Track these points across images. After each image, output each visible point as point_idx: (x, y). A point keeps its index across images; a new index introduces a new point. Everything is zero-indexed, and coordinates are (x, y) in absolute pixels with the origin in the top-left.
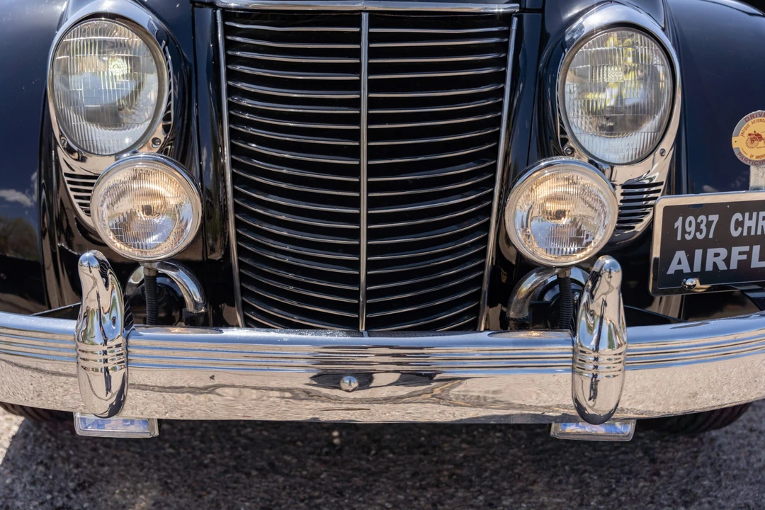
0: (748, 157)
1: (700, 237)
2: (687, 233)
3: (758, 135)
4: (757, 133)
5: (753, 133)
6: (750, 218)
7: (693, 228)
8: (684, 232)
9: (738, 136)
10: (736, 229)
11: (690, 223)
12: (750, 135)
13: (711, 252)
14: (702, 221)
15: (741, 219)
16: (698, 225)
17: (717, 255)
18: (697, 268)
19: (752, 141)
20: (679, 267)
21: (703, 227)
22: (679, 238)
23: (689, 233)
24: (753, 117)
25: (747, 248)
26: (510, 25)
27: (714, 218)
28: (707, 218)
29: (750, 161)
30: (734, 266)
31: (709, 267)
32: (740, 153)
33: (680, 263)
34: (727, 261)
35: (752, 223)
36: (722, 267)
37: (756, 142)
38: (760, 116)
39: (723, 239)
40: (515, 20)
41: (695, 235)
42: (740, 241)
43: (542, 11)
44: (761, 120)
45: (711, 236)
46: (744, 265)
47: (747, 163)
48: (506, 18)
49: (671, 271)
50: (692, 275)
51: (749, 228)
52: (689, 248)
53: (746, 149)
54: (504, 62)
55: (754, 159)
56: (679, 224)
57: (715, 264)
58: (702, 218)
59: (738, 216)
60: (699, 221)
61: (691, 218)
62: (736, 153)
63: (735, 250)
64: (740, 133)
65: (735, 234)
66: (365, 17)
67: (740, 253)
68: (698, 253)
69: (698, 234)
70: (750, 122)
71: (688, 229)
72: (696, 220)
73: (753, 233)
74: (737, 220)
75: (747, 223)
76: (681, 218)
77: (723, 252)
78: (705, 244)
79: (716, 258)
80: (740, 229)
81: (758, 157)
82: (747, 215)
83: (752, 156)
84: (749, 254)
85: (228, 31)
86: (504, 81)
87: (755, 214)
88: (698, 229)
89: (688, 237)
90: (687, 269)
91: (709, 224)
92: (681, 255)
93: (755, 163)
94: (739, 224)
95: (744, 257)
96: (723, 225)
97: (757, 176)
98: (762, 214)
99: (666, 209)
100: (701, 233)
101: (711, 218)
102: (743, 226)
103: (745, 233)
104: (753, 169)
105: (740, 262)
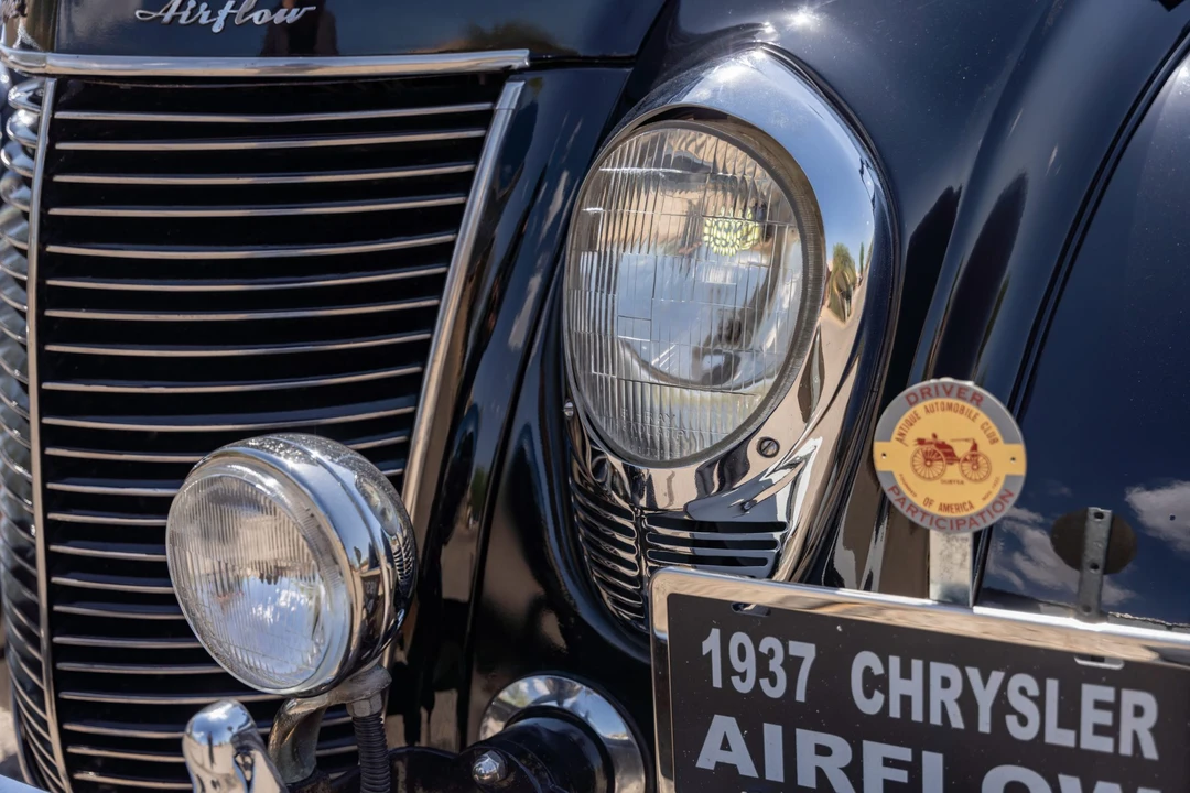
0: (919, 502)
1: (771, 691)
2: (736, 673)
3: (942, 446)
4: (941, 438)
5: (929, 437)
6: (906, 673)
7: (749, 665)
8: (728, 670)
9: (888, 439)
10: (869, 695)
11: (742, 655)
12: (921, 442)
13: (806, 739)
14: (771, 651)
15: (878, 670)
16: (763, 661)
17: (823, 751)
18: (775, 772)
19: (929, 459)
20: (726, 758)
21: (775, 665)
22: (717, 683)
23: (743, 676)
24: (926, 393)
25: (905, 754)
27: (806, 651)
28: (786, 648)
29: (925, 514)
31: (806, 778)
32: (895, 488)
33: (725, 746)
34: (855, 772)
35: (914, 688)
36: (843, 785)
37: (938, 466)
38: (948, 394)
39: (834, 710)
41: (757, 685)
42: (883, 728)
44: (950, 407)
45: (801, 696)
49: (706, 761)
50: (762, 785)
51: (906, 701)
52: (752, 713)
53: (911, 478)
55: (934, 510)
56: (711, 644)
57: (820, 772)
58: (769, 643)
59: (866, 660)
60: (764, 648)
61: (741, 638)
62: (885, 486)
63: (874, 752)
64: (895, 435)
65: (870, 706)
67: (888, 762)
68: (773, 734)
69: (764, 682)
70: (920, 408)
71: (738, 665)
72: (756, 646)
73: (917, 716)
74: (867, 671)
75: (898, 686)
76: (715, 633)
77: (841, 749)
78: (790, 715)
79: (821, 757)
80: (878, 697)
81: (947, 508)
82: (895, 662)
83: (929, 502)
84: (915, 768)
87: (917, 665)
88: (763, 669)
89: (744, 687)
91: (792, 665)
92: (724, 725)
93: (938, 522)
94: (875, 683)
95: (901, 776)
96: (831, 672)
97: (950, 561)
98: (939, 670)
99: (675, 600)
100: (773, 683)
101: (797, 648)
102: (886, 691)
103: (895, 712)
104: (937, 541)
105: (889, 786)
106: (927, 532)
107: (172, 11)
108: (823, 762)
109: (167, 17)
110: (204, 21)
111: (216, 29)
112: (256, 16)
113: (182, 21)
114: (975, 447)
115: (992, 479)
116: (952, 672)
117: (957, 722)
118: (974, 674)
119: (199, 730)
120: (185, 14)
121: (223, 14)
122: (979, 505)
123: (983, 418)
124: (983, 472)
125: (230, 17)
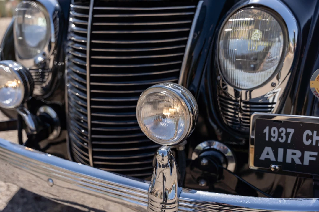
1: (281, 141)
2: (272, 137)
6: (318, 135)
7: (276, 135)
8: (270, 136)
9: (314, 80)
10: (307, 140)
11: (274, 132)
13: (289, 152)
14: (282, 131)
15: (310, 134)
16: (280, 133)
17: (294, 154)
18: (280, 159)
20: (268, 157)
21: (283, 135)
22: (267, 139)
23: (274, 137)
25: (316, 154)
27: (292, 131)
28: (286, 130)
30: (306, 163)
31: (289, 160)
32: (315, 92)
33: (268, 154)
34: (302, 159)
36: (298, 162)
39: (298, 144)
41: (278, 140)
42: (310, 148)
45: (289, 141)
46: (314, 163)
49: (262, 158)
50: (276, 163)
51: (317, 141)
52: (275, 146)
56: (266, 130)
57: (292, 159)
59: (308, 132)
60: (280, 130)
61: (275, 128)
62: (313, 91)
63: (307, 154)
64: (316, 79)
65: (307, 143)
67: (311, 156)
68: (281, 151)
69: (280, 139)
71: (273, 135)
72: (278, 130)
74: (308, 135)
75: (315, 138)
76: (268, 128)
77: (299, 153)
78: (286, 146)
80: (310, 141)
82: (315, 132)
84: (318, 157)
88: (280, 136)
89: (273, 140)
90: (273, 159)
91: (287, 134)
92: (268, 149)
94: (309, 137)
95: (314, 159)
96: (298, 136)
99: (258, 121)
100: (282, 138)
101: (289, 130)
102: (312, 139)
103: (314, 144)
105: (310, 161)
108: (293, 157)
119: (161, 153)
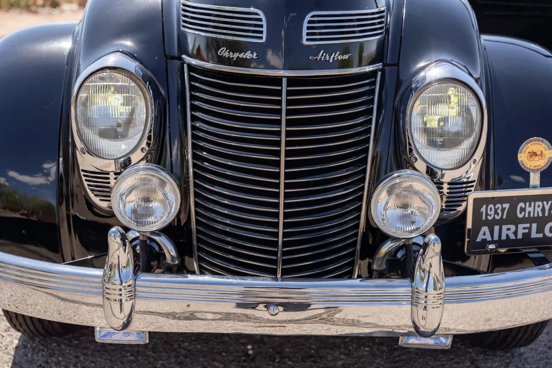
0: (528, 167)
1: (497, 217)
2: (489, 215)
3: (534, 153)
4: (534, 151)
5: (531, 151)
6: (530, 206)
7: (493, 212)
8: (487, 214)
9: (522, 153)
10: (521, 213)
11: (491, 209)
12: (529, 152)
13: (505, 227)
14: (498, 208)
15: (524, 206)
16: (496, 210)
17: (509, 229)
18: (496, 238)
19: (531, 156)
20: (484, 237)
21: (499, 211)
22: (484, 218)
23: (491, 215)
24: (531, 141)
25: (528, 225)
26: (376, 77)
27: (507, 206)
28: (502, 206)
29: (530, 169)
30: (520, 236)
31: (504, 237)
32: (523, 164)
33: (484, 234)
34: (515, 233)
35: (531, 209)
36: (512, 237)
37: (533, 157)
38: (536, 141)
39: (512, 219)
40: (379, 73)
41: (494, 217)
42: (523, 220)
43: (397, 65)
44: (536, 144)
45: (504, 217)
46: (527, 236)
47: (528, 171)
48: (373, 74)
49: (479, 239)
50: (492, 242)
51: (529, 212)
52: (491, 224)
53: (527, 161)
54: (372, 101)
55: (532, 168)
56: (483, 209)
57: (507, 235)
58: (499, 205)
59: (522, 205)
60: (496, 207)
61: (491, 206)
62: (521, 164)
63: (521, 226)
64: (523, 151)
65: (520, 216)
66: (284, 81)
67: (524, 228)
68: (497, 228)
69: (496, 216)
70: (529, 145)
71: (489, 213)
72: (495, 207)
73: (532, 216)
74: (521, 207)
75: (528, 209)
76: (485, 206)
77: (513, 227)
78: (501, 223)
79: (508, 231)
80: (523, 213)
81: (535, 167)
82: (528, 204)
83: (531, 166)
84: (530, 229)
85: (191, 78)
86: (372, 114)
87: (533, 203)
88: (496, 213)
89: (490, 218)
90: (489, 238)
91: (503, 210)
92: (485, 229)
93: (533, 171)
94: (523, 210)
95: (527, 231)
96: (512, 210)
97: (535, 179)
98: (537, 203)
99: (475, 200)
100: (498, 215)
101: (504, 205)
102: (525, 212)
103: (527, 216)
104: (532, 174)
105: (524, 234)
106: (529, 173)
107: (320, 57)
109: (318, 59)
110: (328, 59)
111: (331, 61)
112: (339, 57)
113: (322, 59)
114: (542, 152)
115: (545, 159)
116: (540, 203)
117: (541, 215)
118: (545, 203)
120: (323, 57)
121: (332, 57)
122: (543, 165)
123: (544, 145)
124: (543, 157)
125: (334, 57)
